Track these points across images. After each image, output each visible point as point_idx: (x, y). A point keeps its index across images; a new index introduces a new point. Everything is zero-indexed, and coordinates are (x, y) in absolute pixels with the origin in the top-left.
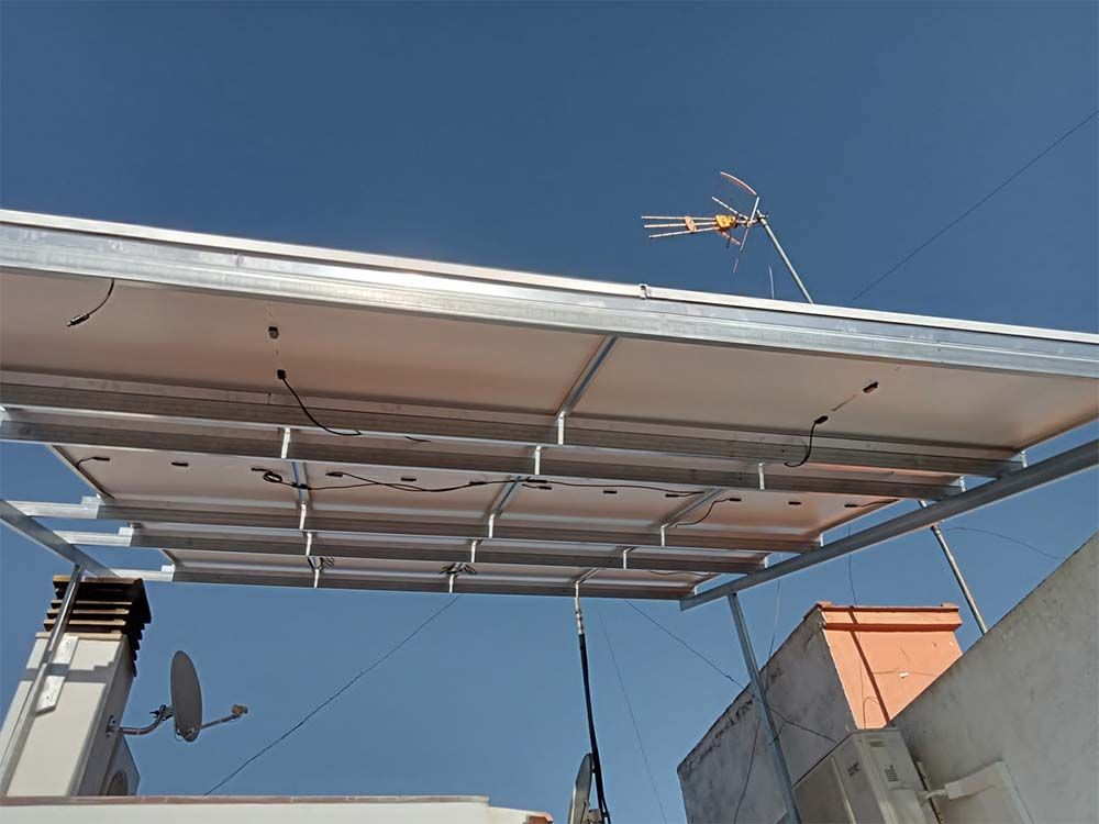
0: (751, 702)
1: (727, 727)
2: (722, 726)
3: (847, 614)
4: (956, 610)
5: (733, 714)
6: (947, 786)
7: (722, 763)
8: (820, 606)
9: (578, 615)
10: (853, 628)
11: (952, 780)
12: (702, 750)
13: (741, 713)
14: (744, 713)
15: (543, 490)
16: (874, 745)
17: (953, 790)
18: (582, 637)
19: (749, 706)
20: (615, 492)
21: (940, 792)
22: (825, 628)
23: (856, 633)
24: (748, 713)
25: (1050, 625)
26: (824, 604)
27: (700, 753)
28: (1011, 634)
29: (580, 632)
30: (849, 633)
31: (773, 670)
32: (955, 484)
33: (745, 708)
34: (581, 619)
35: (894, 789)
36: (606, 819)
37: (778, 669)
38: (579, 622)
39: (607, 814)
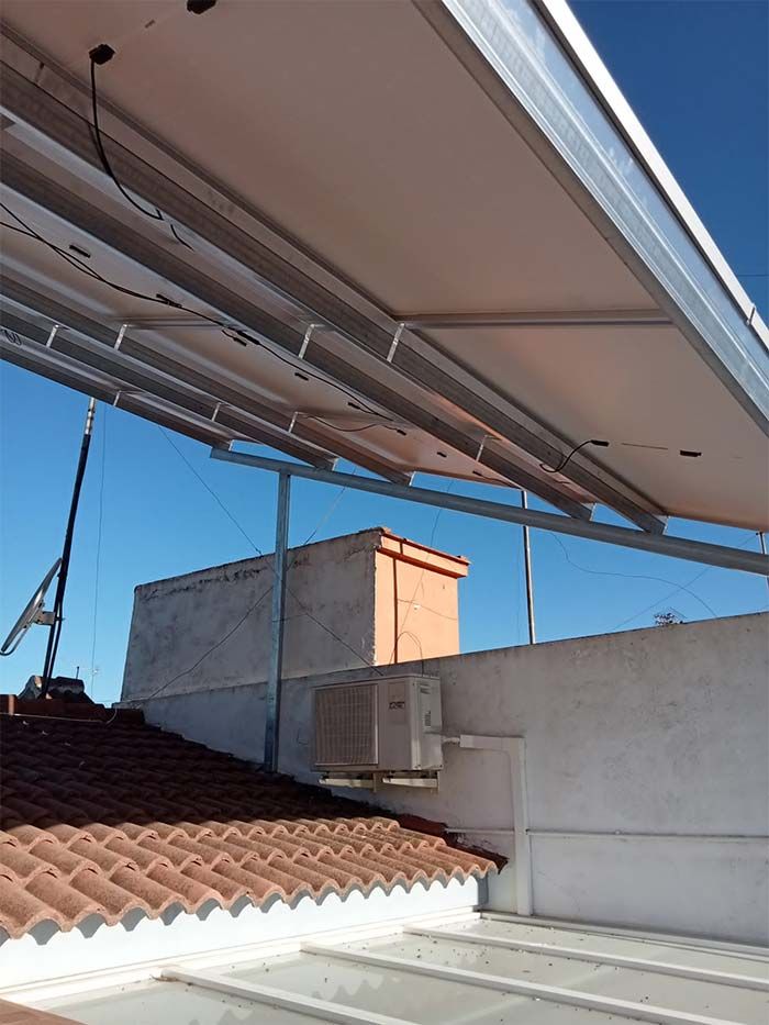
0: (258, 571)
1: (218, 580)
2: (213, 576)
3: (398, 544)
4: (467, 564)
5: (230, 573)
6: (462, 736)
7: (198, 606)
8: (382, 530)
9: (90, 414)
10: (396, 556)
11: (470, 733)
12: (176, 585)
13: (241, 575)
14: (245, 577)
15: (236, 343)
16: (423, 691)
17: (466, 741)
18: (87, 438)
19: (255, 574)
20: (307, 379)
21: (455, 740)
22: (379, 551)
23: (397, 561)
24: (250, 579)
25: (627, 664)
26: (387, 530)
27: (171, 586)
28: (586, 653)
29: (87, 432)
30: (392, 559)
31: (300, 557)
32: (588, 506)
33: (247, 575)
34: (92, 419)
35: (427, 733)
36: (57, 622)
37: (305, 559)
38: (89, 421)
39: (60, 619)
